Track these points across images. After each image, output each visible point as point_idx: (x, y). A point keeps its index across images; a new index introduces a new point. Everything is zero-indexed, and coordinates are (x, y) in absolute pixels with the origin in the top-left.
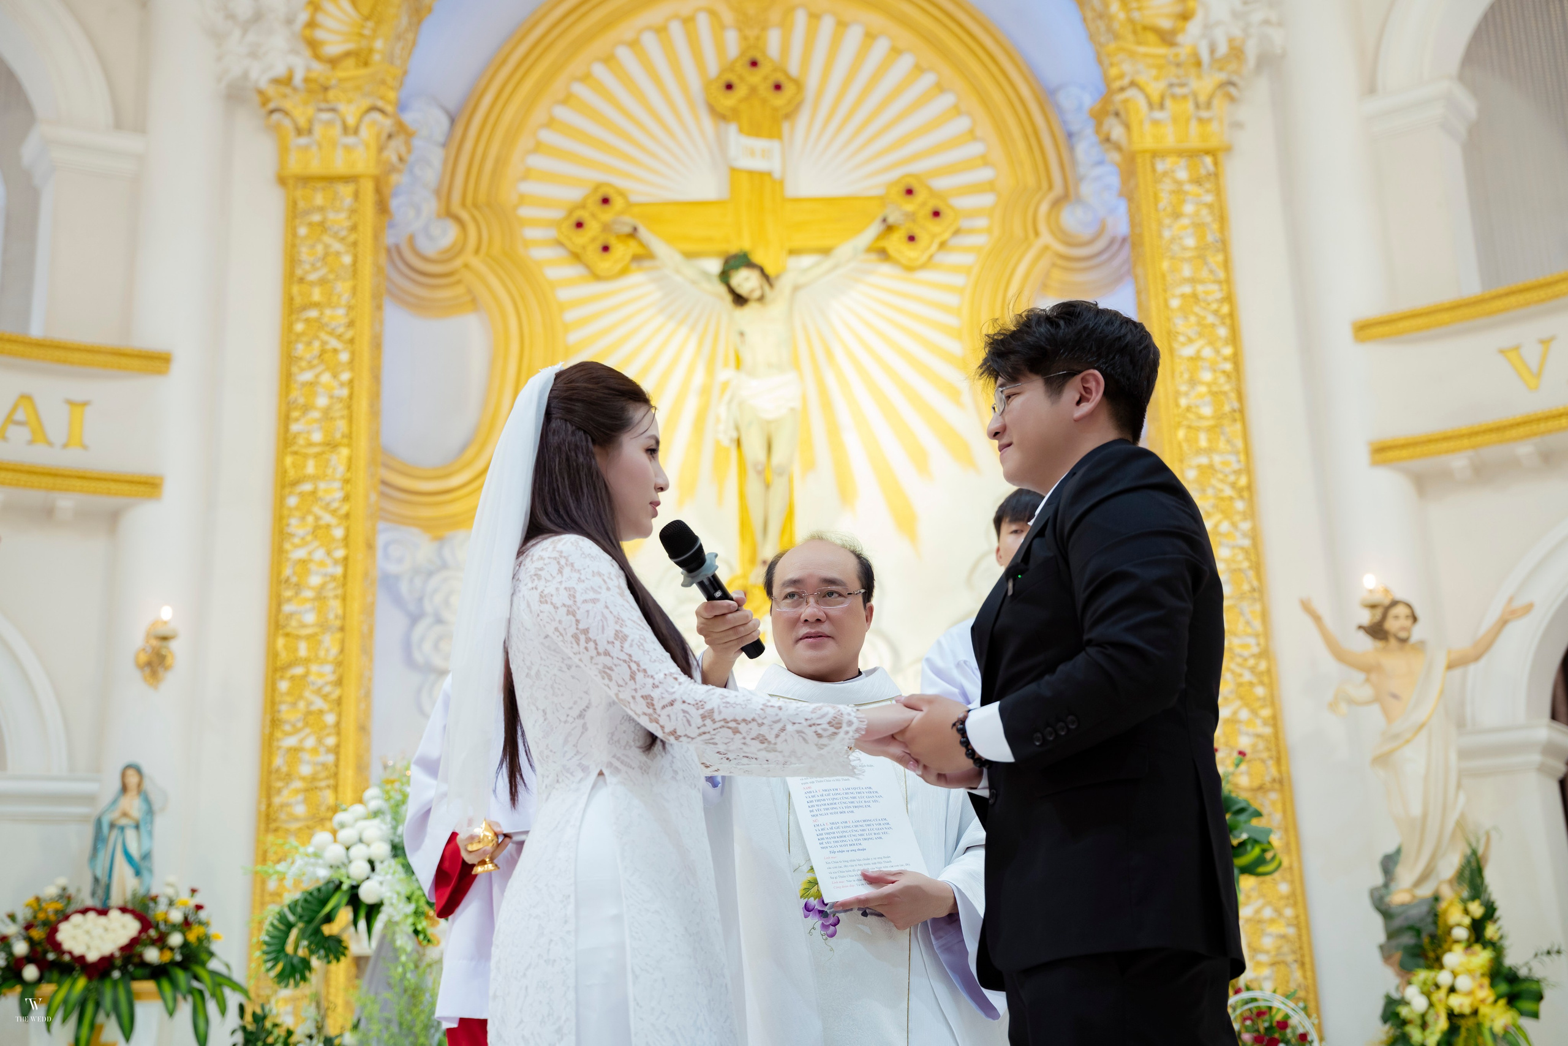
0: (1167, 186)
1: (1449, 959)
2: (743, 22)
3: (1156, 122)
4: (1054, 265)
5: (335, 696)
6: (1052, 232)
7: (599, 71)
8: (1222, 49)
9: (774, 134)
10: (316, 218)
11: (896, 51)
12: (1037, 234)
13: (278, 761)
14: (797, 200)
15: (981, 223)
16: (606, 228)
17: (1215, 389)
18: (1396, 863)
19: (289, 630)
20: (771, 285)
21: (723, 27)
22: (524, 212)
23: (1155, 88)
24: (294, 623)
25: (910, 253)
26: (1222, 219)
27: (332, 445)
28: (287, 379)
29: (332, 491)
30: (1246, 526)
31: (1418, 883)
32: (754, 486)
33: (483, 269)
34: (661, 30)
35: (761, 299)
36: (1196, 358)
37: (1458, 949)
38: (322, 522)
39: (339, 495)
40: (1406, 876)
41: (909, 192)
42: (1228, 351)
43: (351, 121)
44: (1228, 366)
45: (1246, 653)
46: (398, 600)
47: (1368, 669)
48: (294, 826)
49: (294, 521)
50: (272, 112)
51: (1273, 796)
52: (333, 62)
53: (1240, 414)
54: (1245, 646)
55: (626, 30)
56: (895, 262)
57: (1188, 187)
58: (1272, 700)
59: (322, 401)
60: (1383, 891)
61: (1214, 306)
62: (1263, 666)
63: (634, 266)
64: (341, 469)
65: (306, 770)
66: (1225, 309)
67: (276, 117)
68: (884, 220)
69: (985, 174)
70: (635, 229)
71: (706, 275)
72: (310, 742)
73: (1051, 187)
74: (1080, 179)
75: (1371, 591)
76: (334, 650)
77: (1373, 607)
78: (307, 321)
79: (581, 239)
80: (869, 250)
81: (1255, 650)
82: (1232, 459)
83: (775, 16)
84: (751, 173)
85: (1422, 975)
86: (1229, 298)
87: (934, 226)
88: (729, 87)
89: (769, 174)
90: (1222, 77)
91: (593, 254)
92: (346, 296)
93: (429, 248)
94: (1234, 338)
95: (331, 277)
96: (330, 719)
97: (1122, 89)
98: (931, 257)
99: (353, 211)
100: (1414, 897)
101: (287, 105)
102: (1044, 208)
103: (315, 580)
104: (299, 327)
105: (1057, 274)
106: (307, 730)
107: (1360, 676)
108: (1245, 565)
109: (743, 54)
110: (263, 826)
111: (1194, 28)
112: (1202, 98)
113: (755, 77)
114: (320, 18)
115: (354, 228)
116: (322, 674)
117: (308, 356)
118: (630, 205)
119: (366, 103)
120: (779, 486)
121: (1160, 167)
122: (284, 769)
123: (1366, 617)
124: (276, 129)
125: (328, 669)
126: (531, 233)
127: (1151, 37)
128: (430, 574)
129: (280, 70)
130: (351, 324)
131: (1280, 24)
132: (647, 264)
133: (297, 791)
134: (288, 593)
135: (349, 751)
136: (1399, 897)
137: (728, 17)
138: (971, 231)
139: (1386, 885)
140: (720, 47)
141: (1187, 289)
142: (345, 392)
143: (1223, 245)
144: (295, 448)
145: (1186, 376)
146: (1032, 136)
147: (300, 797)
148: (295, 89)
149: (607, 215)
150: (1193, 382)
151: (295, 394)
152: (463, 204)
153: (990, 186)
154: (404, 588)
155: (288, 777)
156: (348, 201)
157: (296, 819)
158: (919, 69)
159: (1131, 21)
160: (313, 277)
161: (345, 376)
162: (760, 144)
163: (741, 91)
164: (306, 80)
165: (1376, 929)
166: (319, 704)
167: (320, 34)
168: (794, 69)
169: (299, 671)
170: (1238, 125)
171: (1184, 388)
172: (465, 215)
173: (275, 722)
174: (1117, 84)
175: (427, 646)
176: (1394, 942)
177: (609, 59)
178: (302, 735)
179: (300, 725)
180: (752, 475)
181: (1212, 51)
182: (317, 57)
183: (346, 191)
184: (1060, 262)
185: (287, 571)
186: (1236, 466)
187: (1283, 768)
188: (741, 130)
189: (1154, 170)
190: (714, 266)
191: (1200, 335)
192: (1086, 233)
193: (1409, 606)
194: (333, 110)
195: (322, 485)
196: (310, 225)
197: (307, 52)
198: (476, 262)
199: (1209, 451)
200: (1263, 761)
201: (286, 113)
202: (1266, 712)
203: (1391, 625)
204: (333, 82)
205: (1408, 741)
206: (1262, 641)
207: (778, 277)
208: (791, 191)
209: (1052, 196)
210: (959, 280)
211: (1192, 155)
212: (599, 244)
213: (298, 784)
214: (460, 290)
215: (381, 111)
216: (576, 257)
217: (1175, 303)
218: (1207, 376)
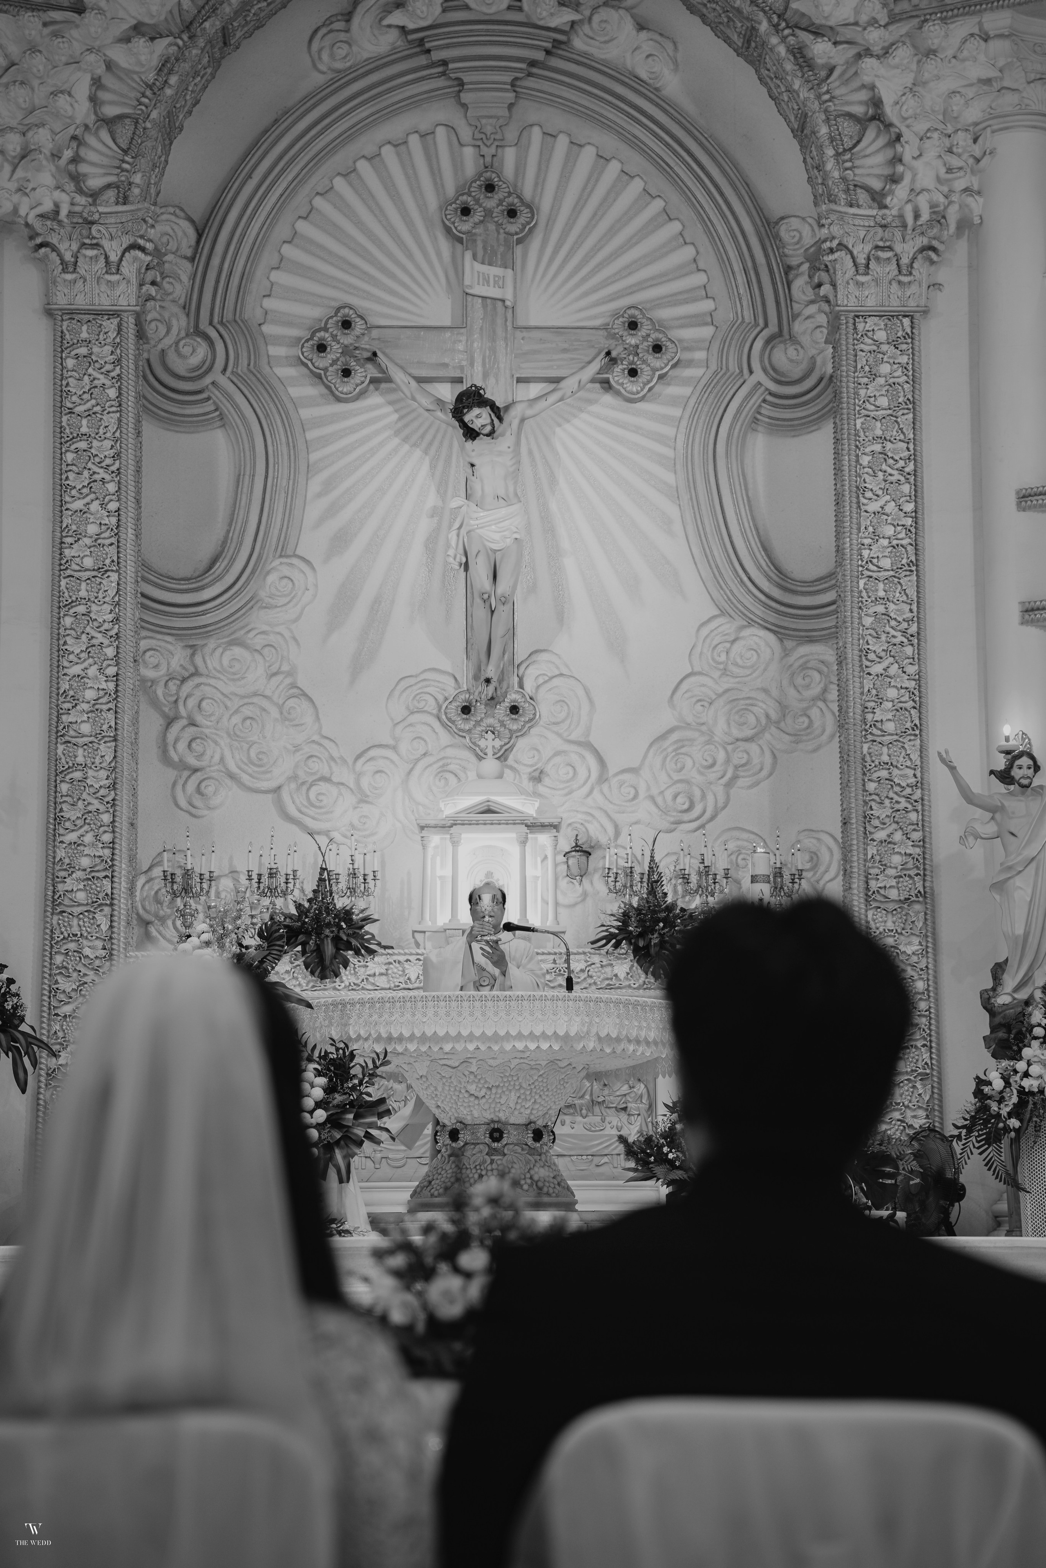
0: (867, 345)
1: (1026, 1052)
2: (481, 139)
3: (860, 285)
4: (764, 401)
5: (109, 799)
6: (765, 370)
7: (339, 183)
8: (925, 216)
9: (508, 263)
10: (83, 351)
11: (626, 175)
12: (751, 372)
13: (61, 853)
14: (528, 328)
15: (700, 355)
16: (346, 351)
17: (895, 542)
18: (1003, 971)
19: (67, 738)
20: (500, 419)
21: (462, 145)
22: (266, 329)
23: (861, 251)
24: (72, 733)
25: (631, 386)
26: (914, 381)
27: (102, 571)
28: (60, 507)
29: (103, 613)
30: (912, 670)
31: (1017, 989)
32: (480, 613)
33: (231, 388)
34: (400, 144)
35: (491, 434)
36: (881, 512)
37: (1035, 1044)
38: (94, 641)
39: (110, 617)
40: (1010, 982)
41: (633, 325)
42: (909, 507)
43: (113, 258)
44: (909, 521)
45: (904, 784)
46: (155, 703)
47: (994, 810)
48: (77, 910)
49: (69, 640)
50: (41, 245)
51: (917, 907)
52: (95, 195)
53: (915, 566)
54: (905, 776)
55: (366, 143)
56: (618, 393)
57: (884, 348)
58: (923, 825)
59: (92, 529)
60: (991, 993)
61: (901, 463)
62: (918, 794)
63: (372, 387)
64: (112, 592)
65: (85, 862)
66: (910, 468)
67: (43, 250)
68: (608, 353)
69: (707, 305)
70: (375, 354)
71: (440, 402)
72: (89, 838)
73: (766, 325)
74: (795, 317)
75: (1007, 739)
76: (108, 758)
77: (1008, 753)
78: (77, 451)
79: (322, 362)
80: (593, 381)
81: (912, 780)
82: (906, 608)
83: (511, 135)
84: (484, 298)
85: (1005, 1063)
86: (914, 457)
87: (655, 361)
88: (466, 211)
89: (503, 301)
90: (925, 241)
91: (333, 376)
92: (113, 428)
93: (180, 367)
94: (916, 496)
95: (98, 409)
96: (106, 818)
97: (832, 251)
98: (650, 389)
99: (116, 345)
100: (1014, 999)
101: (54, 240)
102: (759, 344)
103: (90, 695)
104: (70, 457)
105: (766, 410)
106: (86, 827)
107: (989, 815)
108: (911, 703)
109: (481, 175)
110: (49, 909)
111: (901, 191)
112: (905, 261)
113: (490, 203)
114: (83, 152)
115: (118, 362)
116: (98, 778)
117: (79, 487)
118: (369, 328)
119: (126, 241)
120: (503, 613)
121: (860, 326)
122: (67, 861)
123: (1000, 763)
124: (43, 260)
125: (103, 774)
126: (273, 351)
127: (862, 196)
128: (184, 680)
129: (47, 206)
130: (117, 456)
131: (979, 193)
132: (383, 386)
133: (78, 880)
134: (66, 706)
135: (122, 846)
136: (1003, 999)
137: (466, 133)
138: (690, 363)
139: (994, 989)
140: (457, 164)
141: (877, 448)
142: (114, 520)
143: (913, 404)
144: (69, 572)
145: (871, 529)
146: (751, 271)
147: (81, 887)
148: (60, 222)
149: (347, 339)
150: (876, 536)
151: (67, 521)
152: (211, 323)
153: (709, 319)
154: (160, 692)
155: (71, 869)
156: (112, 335)
157: (80, 905)
158: (648, 194)
159: (844, 179)
160: (79, 409)
161: (113, 506)
162: (494, 271)
163: (477, 216)
164: (71, 214)
165: (982, 1025)
166: (96, 805)
167: (83, 168)
168: (527, 193)
169: (78, 775)
170: (936, 286)
171: (867, 541)
172: (213, 334)
173: (58, 820)
174: (828, 244)
175: (182, 746)
176: (993, 1036)
177: (349, 174)
178: (82, 831)
179: (79, 822)
180: (478, 601)
181: (917, 216)
182: (80, 191)
183: (111, 325)
184: (769, 398)
185: (64, 686)
186: (909, 615)
187: (927, 884)
188: (475, 257)
189: (855, 328)
190: (448, 393)
191: (886, 491)
192: (796, 372)
193: (1032, 758)
194: (97, 246)
195: (94, 608)
196: (77, 357)
197: (71, 186)
198: (223, 381)
199: (886, 600)
200: (910, 876)
201: (54, 249)
202: (916, 836)
203: (1016, 773)
204: (96, 217)
205: (1020, 872)
206: (919, 775)
207: (507, 408)
208: (520, 322)
209: (766, 333)
210: (677, 412)
211: (891, 316)
212: (339, 366)
213: (79, 874)
214: (209, 407)
215: (142, 249)
216: (318, 377)
217: (865, 460)
218: (889, 531)
